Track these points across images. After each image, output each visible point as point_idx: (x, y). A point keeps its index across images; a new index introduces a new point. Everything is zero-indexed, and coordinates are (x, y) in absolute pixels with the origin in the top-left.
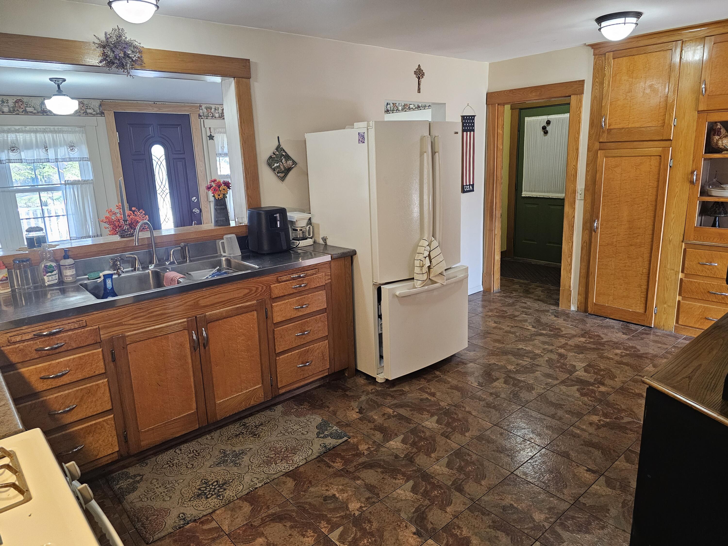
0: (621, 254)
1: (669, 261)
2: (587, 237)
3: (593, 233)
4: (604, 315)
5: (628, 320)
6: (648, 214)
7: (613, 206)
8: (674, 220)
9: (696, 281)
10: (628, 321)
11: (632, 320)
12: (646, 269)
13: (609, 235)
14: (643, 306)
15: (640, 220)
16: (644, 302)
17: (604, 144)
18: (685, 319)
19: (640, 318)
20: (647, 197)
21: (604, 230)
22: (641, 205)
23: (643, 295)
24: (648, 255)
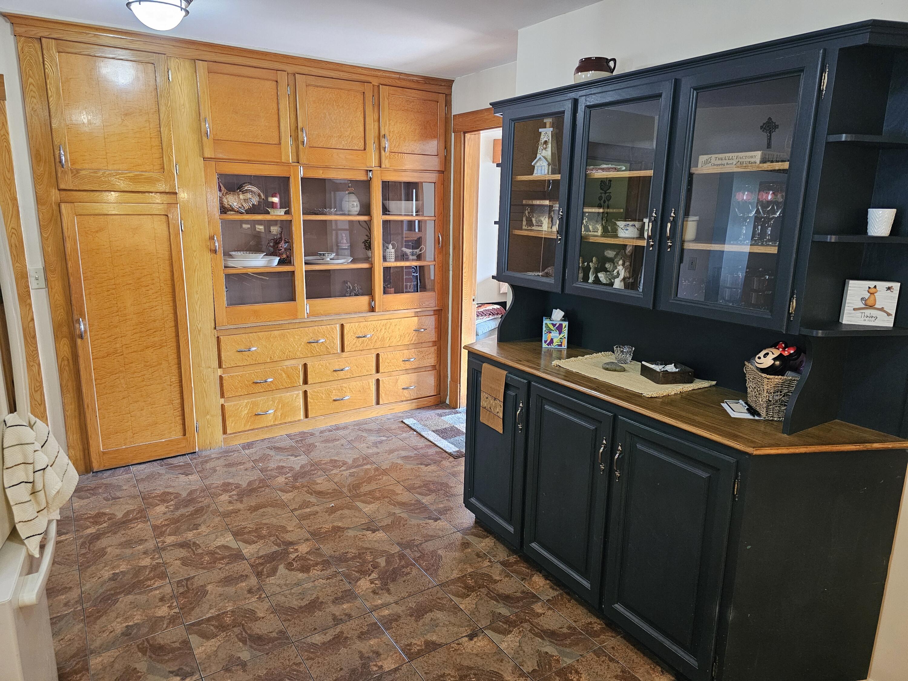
0: (133, 365)
1: (203, 357)
2: (66, 350)
3: (79, 341)
4: (122, 463)
5: (161, 455)
6: (163, 299)
7: (106, 293)
8: (199, 303)
9: (237, 374)
10: (162, 457)
11: (168, 453)
12: (175, 376)
13: (108, 340)
14: (179, 428)
15: (152, 309)
16: (180, 422)
17: (69, 193)
18: (233, 425)
19: (179, 446)
20: (157, 275)
21: (97, 333)
22: (152, 286)
23: (178, 413)
24: (175, 356)
